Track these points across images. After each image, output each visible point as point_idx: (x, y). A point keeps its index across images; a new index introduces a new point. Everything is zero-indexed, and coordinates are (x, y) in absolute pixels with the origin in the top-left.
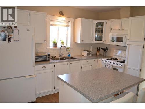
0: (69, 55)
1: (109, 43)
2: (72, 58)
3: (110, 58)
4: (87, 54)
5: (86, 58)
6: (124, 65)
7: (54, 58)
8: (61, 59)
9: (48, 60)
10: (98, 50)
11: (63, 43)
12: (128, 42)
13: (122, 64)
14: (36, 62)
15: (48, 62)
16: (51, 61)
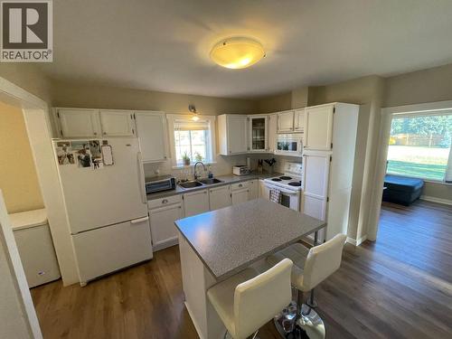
0: (211, 176)
1: (275, 153)
2: (216, 181)
3: (278, 178)
4: (241, 171)
5: (238, 179)
6: (300, 190)
7: (184, 184)
8: (197, 184)
9: (174, 188)
10: (260, 163)
11: (199, 157)
12: (304, 152)
13: (297, 188)
14: (147, 194)
15: (173, 192)
16: (179, 189)
